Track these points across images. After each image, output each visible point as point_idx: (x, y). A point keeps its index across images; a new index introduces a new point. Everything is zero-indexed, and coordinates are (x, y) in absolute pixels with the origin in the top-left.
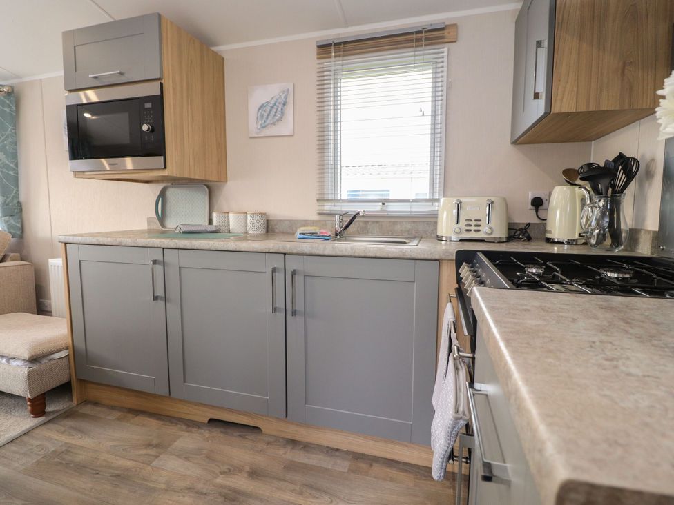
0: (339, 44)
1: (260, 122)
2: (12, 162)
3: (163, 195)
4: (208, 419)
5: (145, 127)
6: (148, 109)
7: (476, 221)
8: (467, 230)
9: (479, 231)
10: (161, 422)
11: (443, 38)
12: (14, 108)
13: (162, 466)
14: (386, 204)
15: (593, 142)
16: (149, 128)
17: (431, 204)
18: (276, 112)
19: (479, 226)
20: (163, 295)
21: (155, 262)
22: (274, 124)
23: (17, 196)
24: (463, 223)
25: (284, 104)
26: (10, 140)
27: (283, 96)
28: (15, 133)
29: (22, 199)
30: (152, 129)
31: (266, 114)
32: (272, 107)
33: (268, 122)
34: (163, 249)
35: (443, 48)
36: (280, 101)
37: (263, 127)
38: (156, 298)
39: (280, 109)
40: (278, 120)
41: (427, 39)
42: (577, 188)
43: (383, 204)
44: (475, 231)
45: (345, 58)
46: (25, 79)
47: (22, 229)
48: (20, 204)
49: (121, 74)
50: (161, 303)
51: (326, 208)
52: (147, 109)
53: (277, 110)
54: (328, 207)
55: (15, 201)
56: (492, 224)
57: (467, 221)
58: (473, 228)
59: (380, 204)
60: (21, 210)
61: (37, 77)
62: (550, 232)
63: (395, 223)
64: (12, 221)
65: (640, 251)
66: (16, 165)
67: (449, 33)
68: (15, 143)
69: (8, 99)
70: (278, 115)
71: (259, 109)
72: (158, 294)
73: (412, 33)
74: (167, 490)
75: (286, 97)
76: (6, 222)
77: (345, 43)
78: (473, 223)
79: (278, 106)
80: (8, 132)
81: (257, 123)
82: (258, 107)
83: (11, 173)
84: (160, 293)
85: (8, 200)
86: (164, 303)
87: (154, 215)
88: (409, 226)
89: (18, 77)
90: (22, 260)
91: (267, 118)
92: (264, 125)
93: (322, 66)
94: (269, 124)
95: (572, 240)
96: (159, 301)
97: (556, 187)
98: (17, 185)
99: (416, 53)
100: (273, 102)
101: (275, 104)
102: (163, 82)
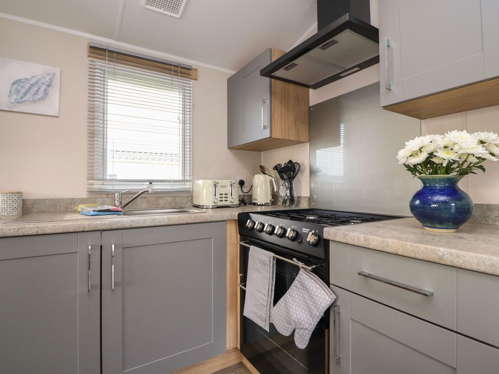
0: (113, 52)
1: (15, 97)
7: (225, 194)
8: (221, 201)
9: (227, 200)
11: (190, 75)
14: (153, 183)
15: (262, 152)
17: (183, 183)
18: (38, 91)
19: (227, 197)
22: (34, 102)
24: (218, 196)
25: (49, 86)
27: (48, 78)
31: (23, 91)
32: (33, 85)
33: (26, 98)
35: (190, 81)
36: (43, 81)
37: (18, 102)
39: (42, 89)
40: (39, 100)
41: (181, 72)
42: (267, 176)
43: (150, 183)
44: (225, 200)
45: (116, 64)
51: (95, 186)
53: (39, 89)
54: (97, 186)
56: (233, 196)
57: (221, 194)
58: (224, 199)
59: (148, 183)
62: (256, 200)
63: (159, 198)
65: (302, 206)
67: (193, 73)
70: (40, 95)
71: (14, 84)
73: (171, 65)
75: (51, 80)
77: (117, 53)
78: (224, 196)
79: (40, 86)
81: (9, 96)
82: (14, 81)
88: (170, 199)
91: (25, 94)
92: (20, 101)
93: (93, 63)
94: (28, 101)
95: (266, 203)
97: (256, 175)
99: (173, 79)
100: (33, 80)
101: (37, 83)
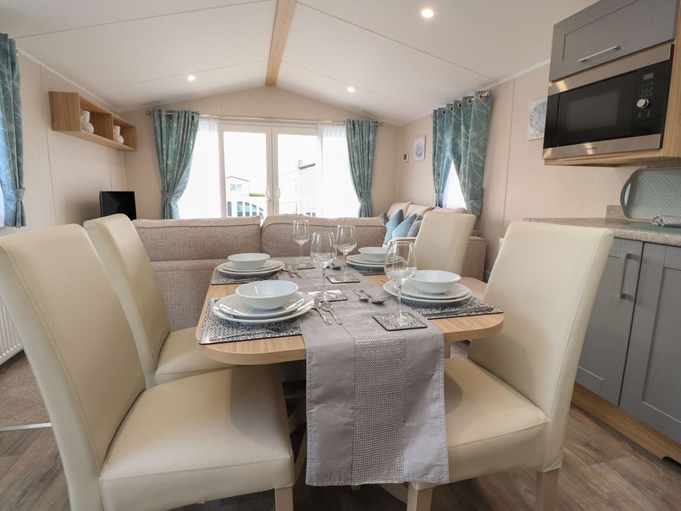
2: (482, 155)
3: (633, 181)
4: (664, 456)
5: (641, 103)
6: (650, 80)
10: (601, 429)
12: (489, 109)
13: (605, 475)
16: (646, 103)
20: (634, 295)
21: (629, 256)
23: (481, 184)
26: (483, 137)
28: (488, 130)
29: (485, 185)
30: (650, 103)
34: (644, 242)
38: (623, 296)
46: (500, 82)
47: (481, 211)
48: (482, 190)
49: (618, 49)
50: (628, 304)
52: (646, 80)
55: (480, 188)
60: (482, 195)
61: (511, 78)
64: (475, 204)
66: (485, 158)
68: (486, 139)
69: (486, 102)
72: (626, 293)
74: (612, 504)
76: (472, 204)
80: (483, 130)
83: (480, 164)
84: (630, 291)
85: (475, 187)
86: (633, 304)
87: (618, 203)
89: (496, 81)
90: (478, 236)
96: (626, 301)
98: (482, 175)
102: (675, 43)
